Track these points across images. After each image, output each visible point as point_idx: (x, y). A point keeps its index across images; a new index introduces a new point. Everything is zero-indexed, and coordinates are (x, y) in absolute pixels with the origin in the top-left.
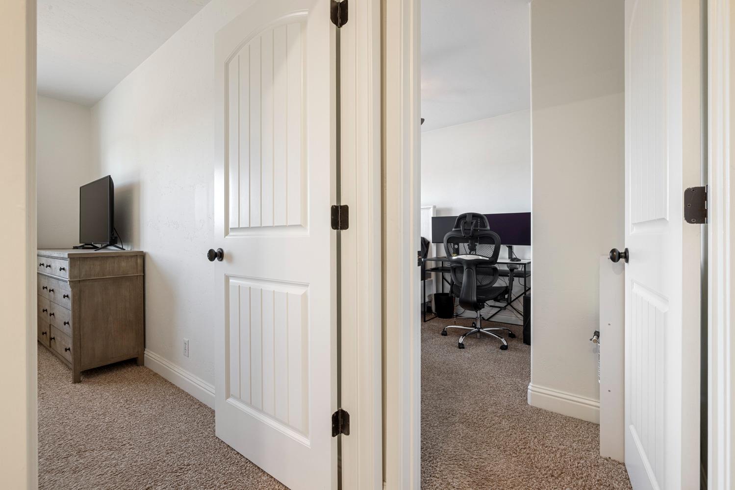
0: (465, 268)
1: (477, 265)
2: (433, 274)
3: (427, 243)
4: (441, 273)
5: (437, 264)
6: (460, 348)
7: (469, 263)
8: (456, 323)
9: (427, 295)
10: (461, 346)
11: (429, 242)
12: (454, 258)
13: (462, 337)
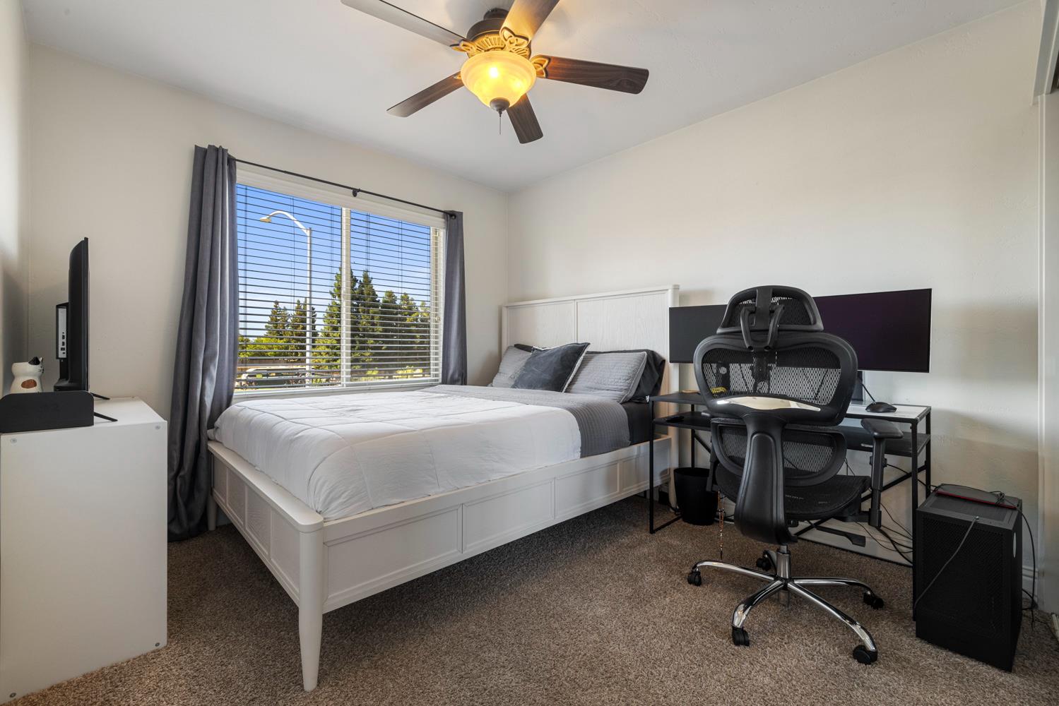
0: (751, 430)
1: (785, 424)
2: (672, 431)
3: (660, 362)
4: (690, 430)
5: (680, 408)
6: (737, 643)
7: (764, 419)
8: (725, 554)
9: (657, 470)
10: (740, 637)
11: (664, 361)
12: (721, 402)
13: (742, 607)
